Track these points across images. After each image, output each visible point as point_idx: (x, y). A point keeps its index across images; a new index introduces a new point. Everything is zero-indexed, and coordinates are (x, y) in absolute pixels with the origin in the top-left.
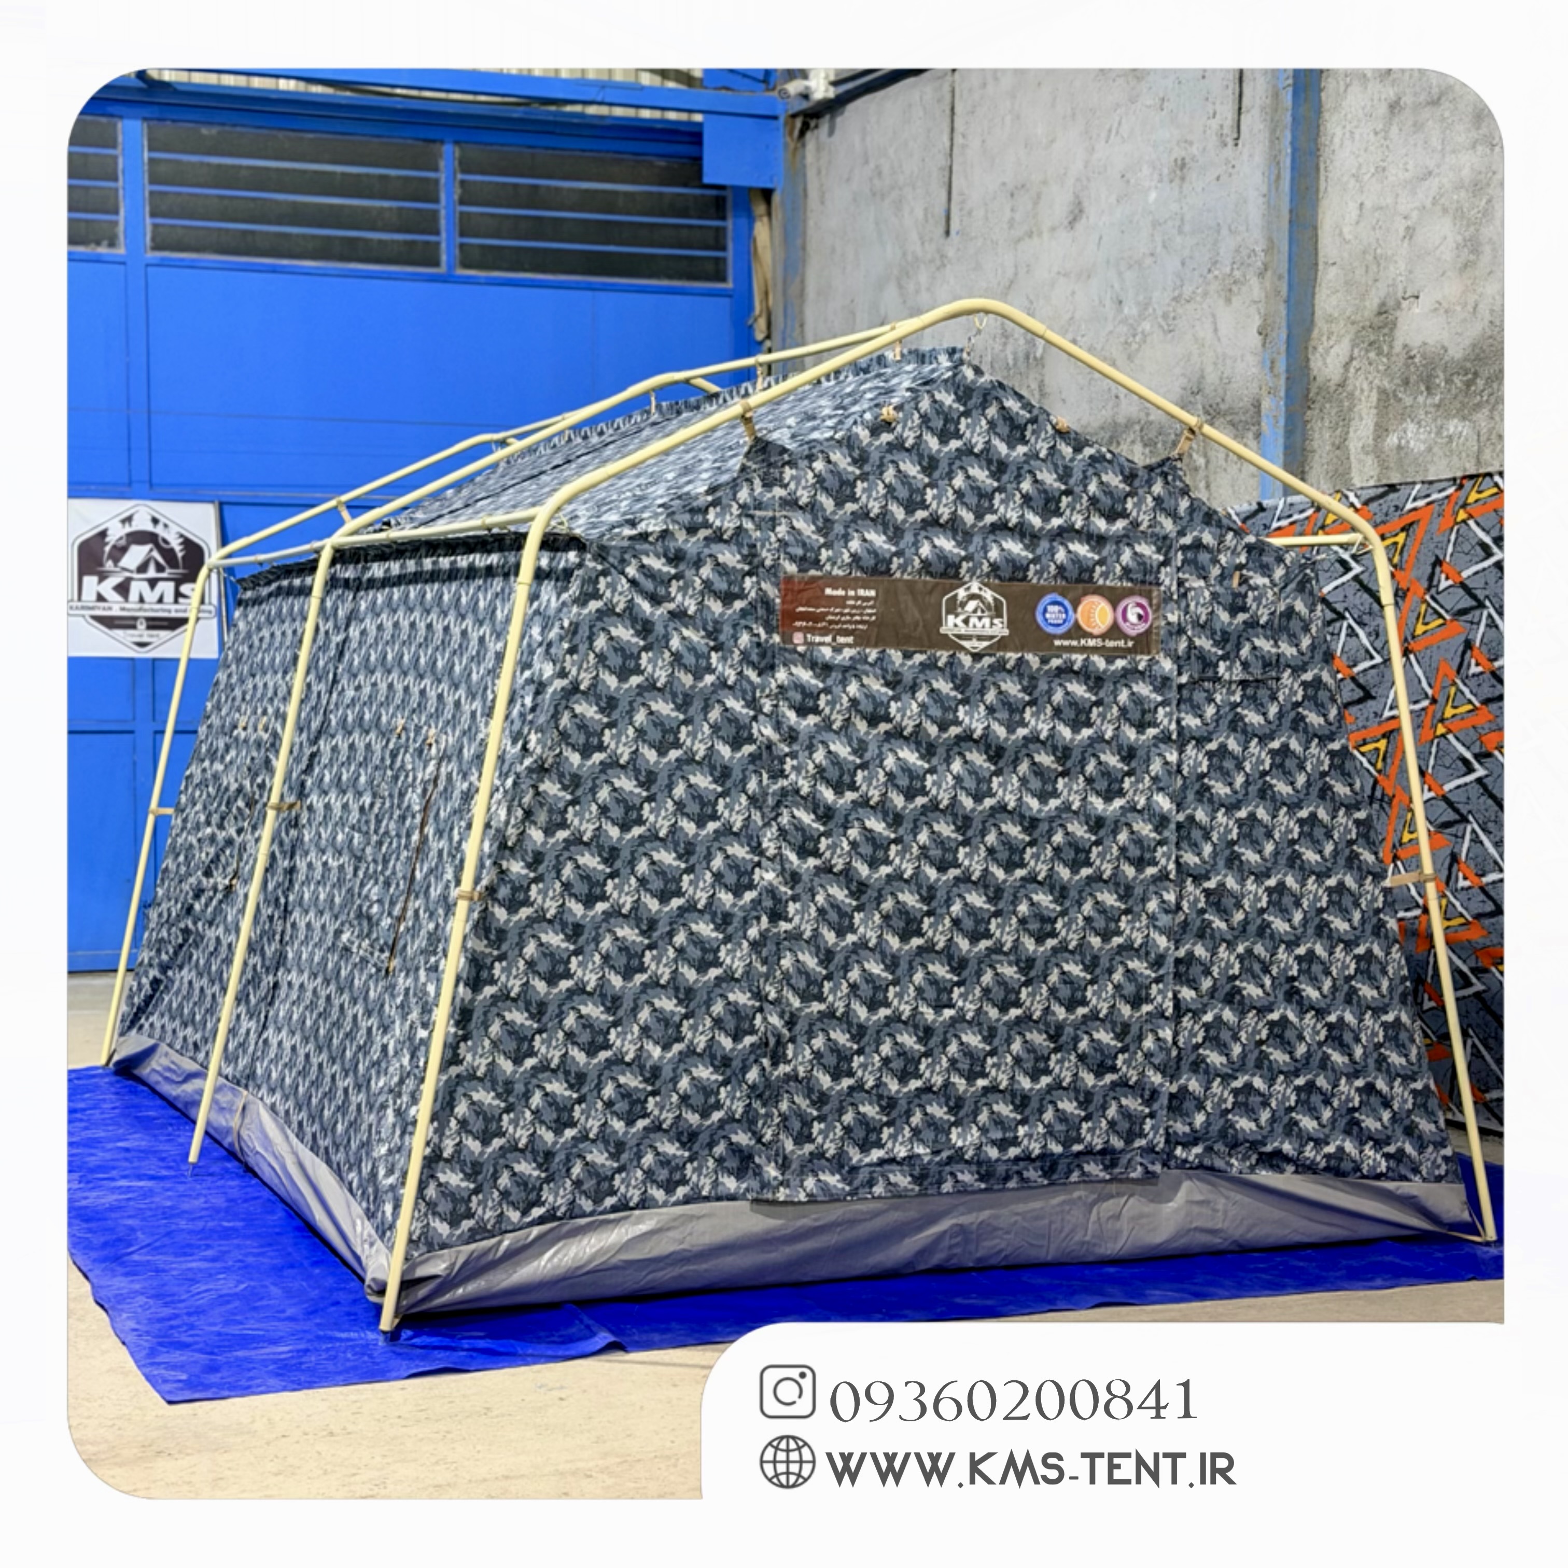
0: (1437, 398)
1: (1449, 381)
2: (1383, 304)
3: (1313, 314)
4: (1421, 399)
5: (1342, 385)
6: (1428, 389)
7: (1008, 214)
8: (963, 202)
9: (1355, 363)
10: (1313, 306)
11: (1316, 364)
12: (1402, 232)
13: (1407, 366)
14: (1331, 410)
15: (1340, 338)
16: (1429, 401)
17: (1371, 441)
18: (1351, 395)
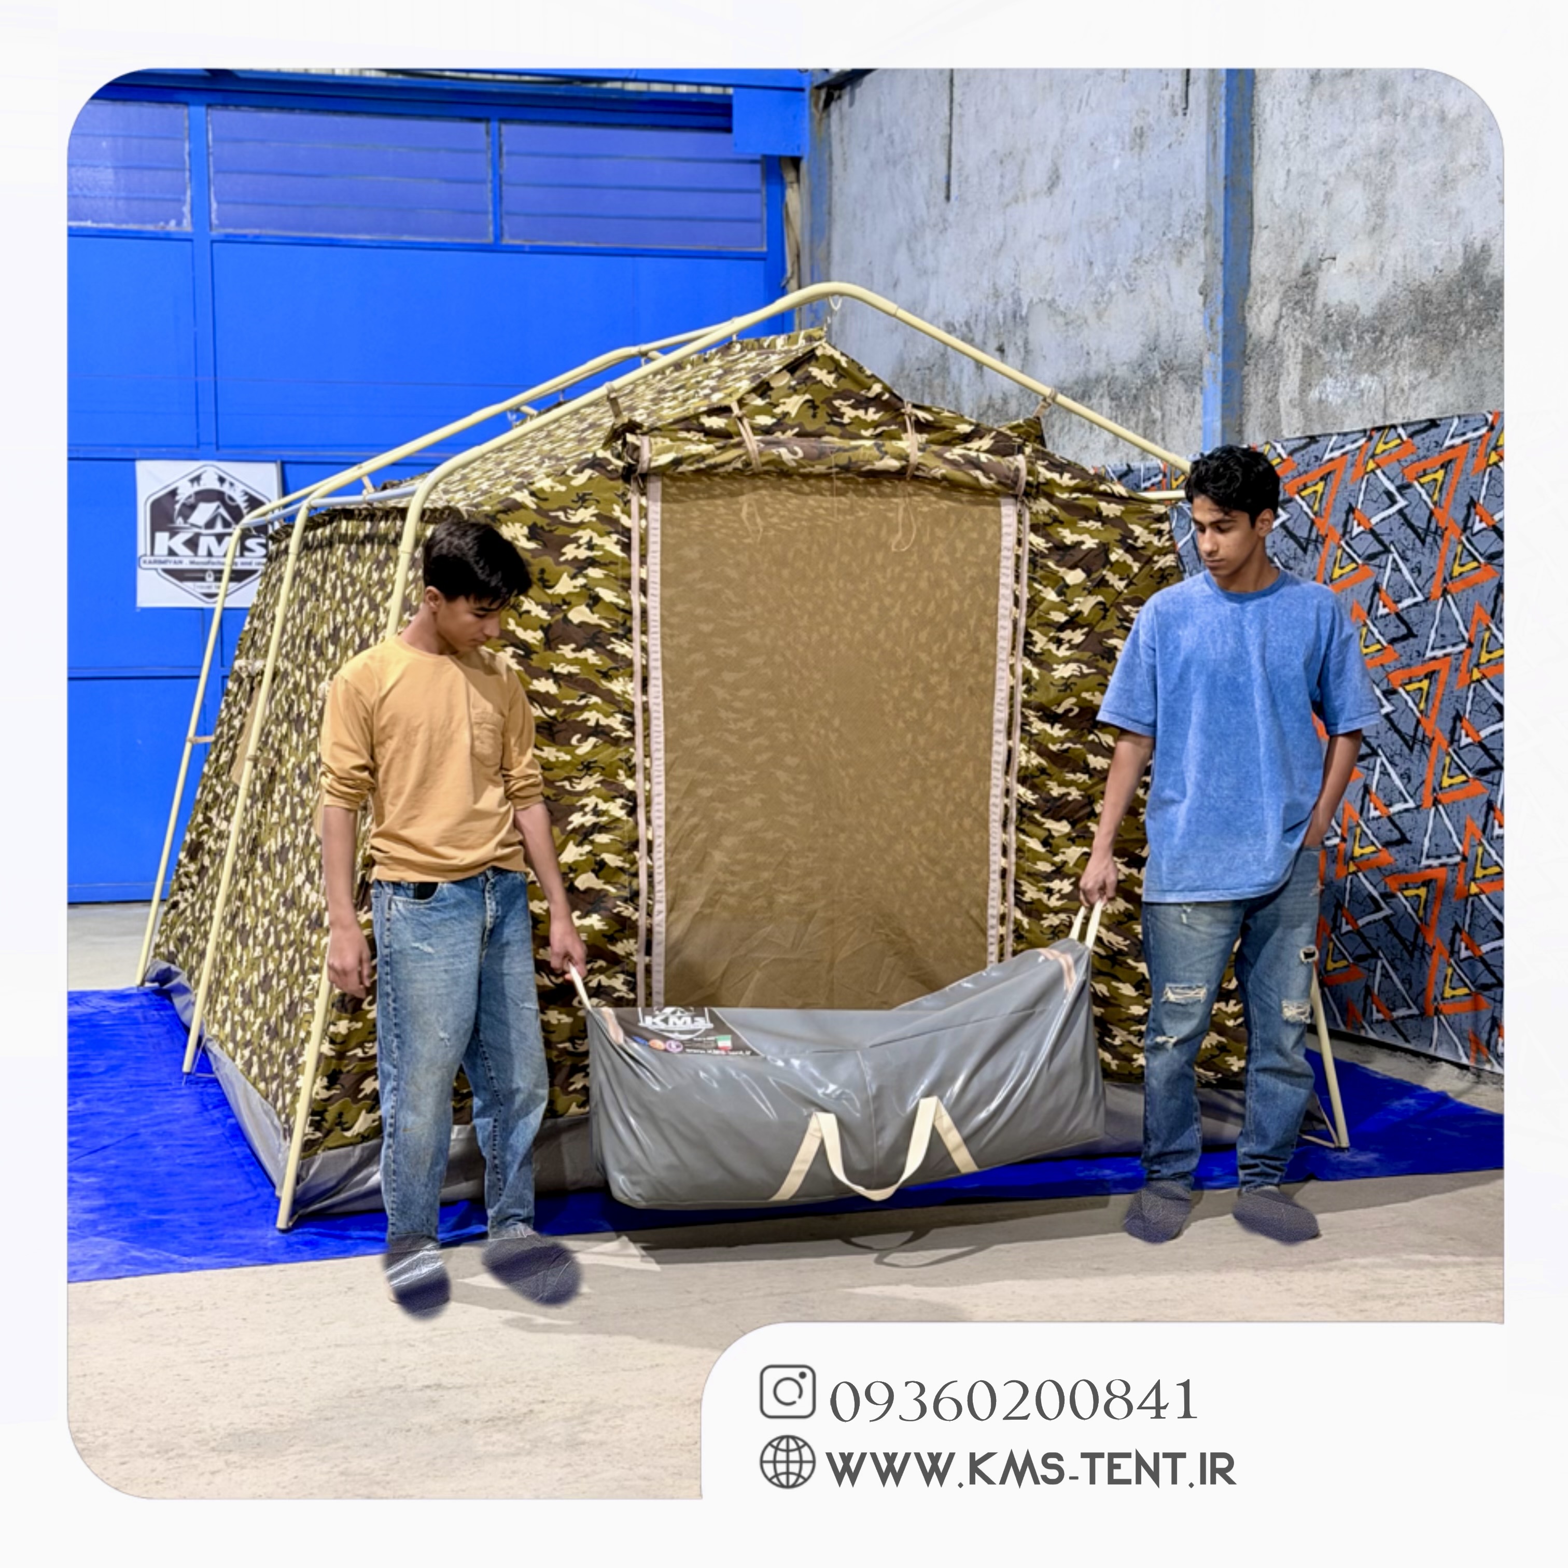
0: (1351, 355)
1: (1360, 338)
2: (1307, 265)
3: (1249, 274)
4: (1337, 355)
5: (1273, 342)
6: (1343, 345)
7: (998, 179)
8: (960, 169)
9: (1283, 322)
10: (1249, 267)
11: (1251, 322)
12: (1322, 198)
13: (1327, 324)
14: (1264, 365)
15: (1272, 296)
16: (1344, 358)
17: (1297, 395)
18: (1281, 351)
